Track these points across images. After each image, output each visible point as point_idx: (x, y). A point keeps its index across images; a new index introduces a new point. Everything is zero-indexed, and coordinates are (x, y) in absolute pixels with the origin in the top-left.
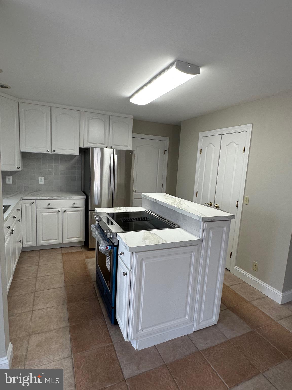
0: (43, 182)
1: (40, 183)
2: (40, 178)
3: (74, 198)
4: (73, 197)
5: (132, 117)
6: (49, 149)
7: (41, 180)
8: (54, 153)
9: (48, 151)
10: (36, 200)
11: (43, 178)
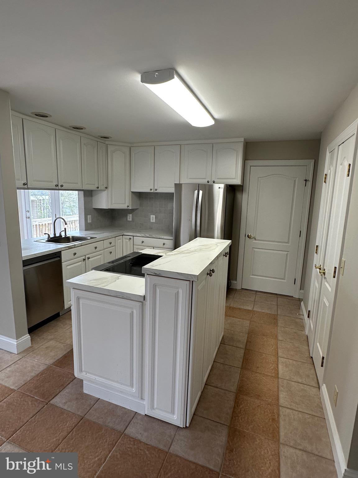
0: (154, 221)
1: (151, 221)
2: (152, 216)
3: (164, 237)
4: (162, 237)
5: (242, 140)
6: (152, 188)
7: (153, 218)
8: (156, 191)
9: (151, 190)
10: (133, 236)
11: (154, 216)
